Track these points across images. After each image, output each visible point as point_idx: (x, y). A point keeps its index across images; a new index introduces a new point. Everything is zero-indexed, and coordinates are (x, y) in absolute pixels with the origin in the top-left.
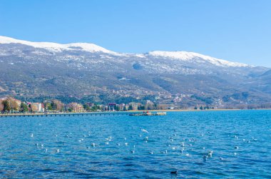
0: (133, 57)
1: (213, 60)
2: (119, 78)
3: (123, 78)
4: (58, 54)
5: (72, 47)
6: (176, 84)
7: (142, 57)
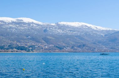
0: (49, 25)
1: (93, 27)
2: (27, 36)
3: (29, 37)
4: (9, 24)
5: (17, 20)
6: (53, 40)
7: (54, 25)
